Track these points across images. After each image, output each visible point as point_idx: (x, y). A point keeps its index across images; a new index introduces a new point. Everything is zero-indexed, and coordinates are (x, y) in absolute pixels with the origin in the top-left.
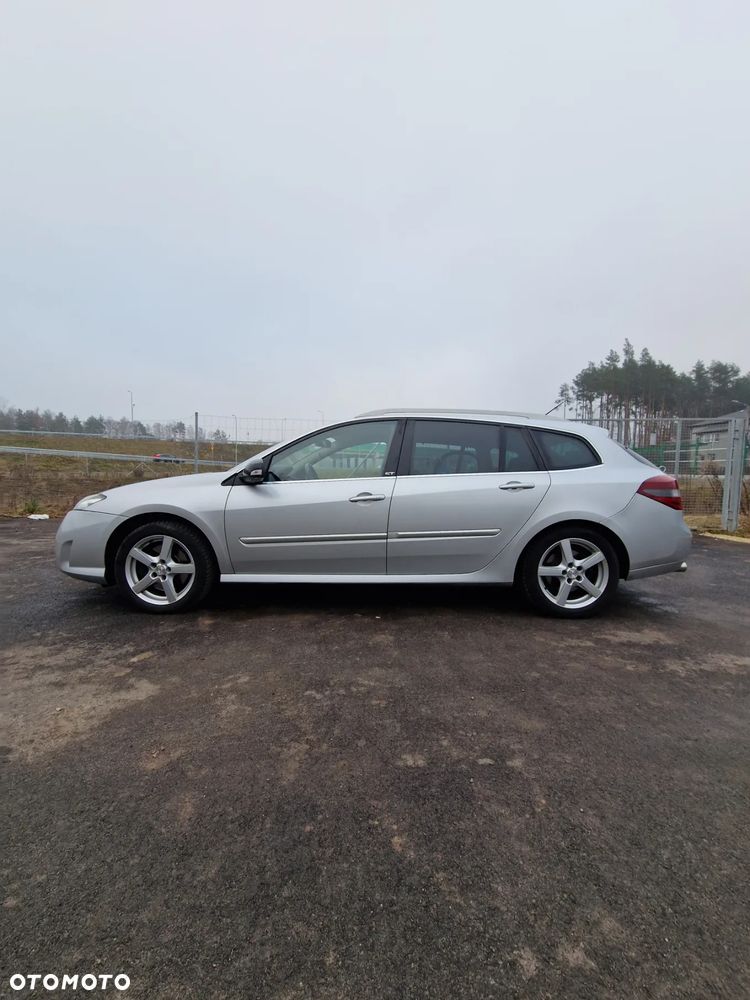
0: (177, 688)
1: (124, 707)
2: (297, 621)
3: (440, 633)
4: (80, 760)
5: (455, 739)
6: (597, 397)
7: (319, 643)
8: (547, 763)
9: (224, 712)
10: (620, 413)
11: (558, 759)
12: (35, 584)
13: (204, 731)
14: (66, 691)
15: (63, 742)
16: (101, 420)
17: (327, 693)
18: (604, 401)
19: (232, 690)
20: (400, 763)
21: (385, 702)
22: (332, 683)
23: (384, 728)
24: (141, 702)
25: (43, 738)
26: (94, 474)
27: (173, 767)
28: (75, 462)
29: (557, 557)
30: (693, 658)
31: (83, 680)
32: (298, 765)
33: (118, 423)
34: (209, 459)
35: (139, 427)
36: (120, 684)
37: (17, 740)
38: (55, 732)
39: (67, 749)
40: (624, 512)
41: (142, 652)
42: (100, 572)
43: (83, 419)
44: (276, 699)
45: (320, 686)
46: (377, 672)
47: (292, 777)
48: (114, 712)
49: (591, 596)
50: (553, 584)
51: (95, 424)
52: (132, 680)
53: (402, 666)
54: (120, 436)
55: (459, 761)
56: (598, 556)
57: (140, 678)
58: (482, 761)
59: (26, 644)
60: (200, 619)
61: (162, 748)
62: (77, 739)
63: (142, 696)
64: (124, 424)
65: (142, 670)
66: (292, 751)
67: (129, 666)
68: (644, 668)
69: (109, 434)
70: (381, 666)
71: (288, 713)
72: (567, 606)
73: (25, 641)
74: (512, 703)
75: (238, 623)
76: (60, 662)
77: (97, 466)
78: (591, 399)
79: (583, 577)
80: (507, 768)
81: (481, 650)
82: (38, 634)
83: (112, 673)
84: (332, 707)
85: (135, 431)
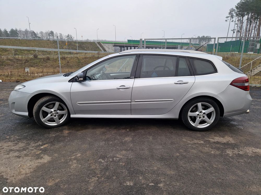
0: (57, 158)
1: (40, 165)
2: (99, 131)
3: (149, 137)
4: (29, 182)
5: (144, 177)
6: (246, 15)
7: (105, 141)
8: (171, 185)
9: (72, 167)
10: (257, 23)
11: (175, 184)
12: (3, 115)
13: (66, 173)
14: (21, 159)
15: (23, 176)
16: (16, 30)
17: (106, 160)
18: (250, 16)
19: (75, 159)
20: (125, 184)
21: (124, 164)
22: (108, 157)
23: (122, 173)
24: (46, 163)
25: (17, 175)
26: (17, 56)
27: (56, 185)
28: (8, 51)
29: (196, 109)
30: (238, 149)
31: (26, 155)
32: (94, 184)
33: (24, 32)
34: (66, 49)
35: (33, 33)
36: (38, 157)
37: (9, 175)
38: (20, 173)
39: (24, 179)
40: (223, 93)
41: (45, 144)
42: (26, 114)
43: (9, 30)
44: (89, 162)
45: (103, 157)
46: (124, 152)
47: (92, 188)
48: (37, 166)
49: (208, 123)
50: (194, 119)
51: (14, 33)
52: (42, 155)
53: (132, 150)
54: (25, 38)
55: (143, 184)
56: (212, 109)
57: (44, 154)
58: (150, 184)
59: (5, 141)
60: (64, 131)
61: (53, 179)
62: (27, 176)
63: (46, 161)
64: (26, 32)
65: (45, 151)
66: (93, 180)
67: (41, 150)
68: (218, 152)
69: (20, 37)
70: (126, 150)
71: (93, 167)
72: (198, 127)
73: (4, 140)
74: (166, 165)
75: (77, 132)
76: (17, 148)
77: (17, 52)
78: (243, 16)
79: (206, 116)
80: (158, 187)
81: (161, 144)
82: (8, 137)
83: (35, 153)
84: (107, 165)
85: (32, 35)
